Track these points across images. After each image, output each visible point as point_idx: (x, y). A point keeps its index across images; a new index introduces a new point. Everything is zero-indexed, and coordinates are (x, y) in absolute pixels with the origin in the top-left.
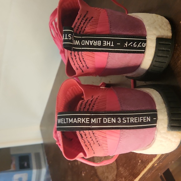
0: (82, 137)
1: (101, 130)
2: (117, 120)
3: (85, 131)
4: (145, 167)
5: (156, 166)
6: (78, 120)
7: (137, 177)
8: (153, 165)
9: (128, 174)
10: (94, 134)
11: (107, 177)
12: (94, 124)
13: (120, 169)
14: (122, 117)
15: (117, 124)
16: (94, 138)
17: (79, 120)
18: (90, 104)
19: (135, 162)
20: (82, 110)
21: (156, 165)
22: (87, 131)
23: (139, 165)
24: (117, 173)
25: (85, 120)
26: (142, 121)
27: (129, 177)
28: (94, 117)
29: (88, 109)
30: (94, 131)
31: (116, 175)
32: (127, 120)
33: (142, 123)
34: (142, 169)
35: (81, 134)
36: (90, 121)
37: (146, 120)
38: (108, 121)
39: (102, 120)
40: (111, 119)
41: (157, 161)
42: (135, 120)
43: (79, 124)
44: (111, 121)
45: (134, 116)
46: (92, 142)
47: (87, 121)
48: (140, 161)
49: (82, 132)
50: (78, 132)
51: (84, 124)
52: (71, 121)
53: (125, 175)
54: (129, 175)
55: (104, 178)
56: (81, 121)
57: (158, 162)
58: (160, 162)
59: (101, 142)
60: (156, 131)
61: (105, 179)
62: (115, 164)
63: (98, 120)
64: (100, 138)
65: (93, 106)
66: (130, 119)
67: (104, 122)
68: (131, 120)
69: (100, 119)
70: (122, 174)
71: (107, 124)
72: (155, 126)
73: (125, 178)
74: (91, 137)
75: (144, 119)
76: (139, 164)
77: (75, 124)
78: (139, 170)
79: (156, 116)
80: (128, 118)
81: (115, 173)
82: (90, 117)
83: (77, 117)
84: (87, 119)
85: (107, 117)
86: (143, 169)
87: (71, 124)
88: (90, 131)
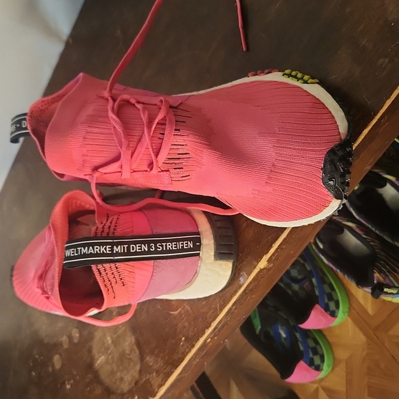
0: (100, 274)
1: (127, 263)
2: (149, 247)
3: (104, 265)
4: (193, 346)
5: (209, 343)
6: (95, 250)
7: (179, 365)
8: (206, 340)
9: (162, 365)
10: (117, 268)
11: (122, 379)
12: (118, 254)
13: (148, 358)
14: (155, 242)
15: (149, 252)
16: (117, 275)
17: (97, 249)
18: (110, 227)
19: (174, 341)
20: (99, 235)
21: (209, 340)
22: (108, 264)
23: (183, 345)
24: (141, 368)
25: (105, 249)
26: (183, 247)
27: (165, 369)
28: (117, 244)
29: (108, 234)
30: (118, 264)
31: (140, 371)
32: (162, 246)
33: (183, 250)
34: (187, 350)
35: (98, 269)
36: (112, 250)
37: (187, 246)
38: (137, 248)
39: (129, 248)
40: (141, 246)
41: (211, 333)
42: (174, 246)
43: (97, 255)
44: (141, 249)
45: (171, 241)
46: (113, 281)
47: (108, 249)
48: (183, 338)
49: (100, 266)
50: (94, 267)
51: (103, 255)
52: (85, 250)
53: (156, 367)
54: (165, 364)
55: (115, 383)
56: (100, 250)
57: (212, 336)
58: (215, 336)
59: (126, 280)
60: (200, 261)
61: (117, 382)
62: (138, 352)
63: (124, 248)
64: (126, 273)
65: (115, 229)
66: (166, 245)
67: (132, 251)
68: (168, 246)
69: (126, 246)
70: (151, 366)
71: (136, 253)
72: (198, 254)
73: (157, 372)
74: (112, 274)
75: (185, 245)
76: (181, 343)
77: (91, 255)
78: (183, 353)
79: (199, 240)
80: (164, 244)
81: (138, 367)
82: (112, 244)
83: (93, 245)
84: (108, 247)
85: (135, 243)
86: (190, 350)
87: (85, 255)
88: (112, 265)
